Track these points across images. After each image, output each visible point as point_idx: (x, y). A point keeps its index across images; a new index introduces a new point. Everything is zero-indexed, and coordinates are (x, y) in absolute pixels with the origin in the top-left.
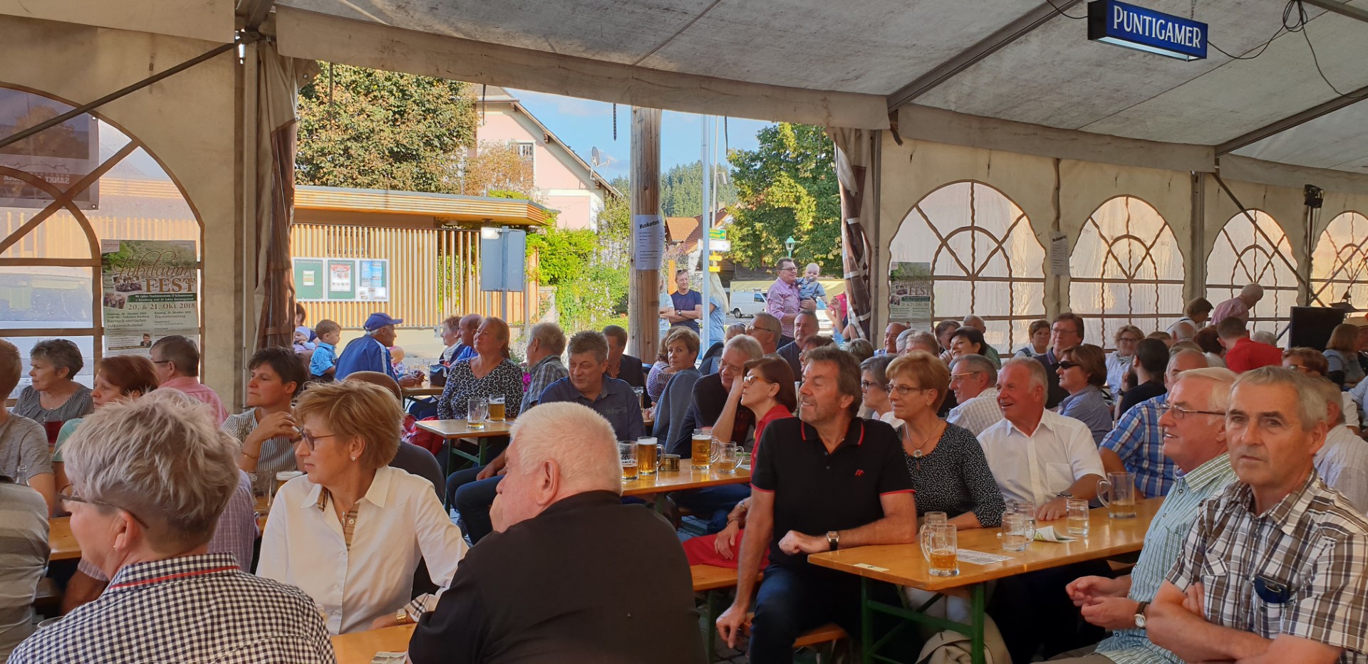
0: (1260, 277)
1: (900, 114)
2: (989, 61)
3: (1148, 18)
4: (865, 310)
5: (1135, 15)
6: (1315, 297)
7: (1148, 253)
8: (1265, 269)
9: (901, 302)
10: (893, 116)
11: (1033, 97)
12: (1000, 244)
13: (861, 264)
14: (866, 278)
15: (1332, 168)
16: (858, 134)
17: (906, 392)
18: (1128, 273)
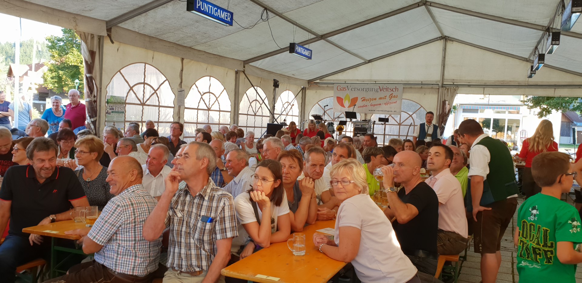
0: (257, 112)
1: (112, 30)
2: (151, 13)
3: (210, 6)
4: (94, 116)
5: (205, 4)
6: (276, 120)
7: (217, 99)
8: (259, 109)
9: (111, 113)
10: (109, 30)
11: (171, 31)
12: (155, 91)
13: (93, 96)
14: (95, 101)
15: (283, 74)
16: (92, 36)
17: (83, 153)
18: (208, 107)
